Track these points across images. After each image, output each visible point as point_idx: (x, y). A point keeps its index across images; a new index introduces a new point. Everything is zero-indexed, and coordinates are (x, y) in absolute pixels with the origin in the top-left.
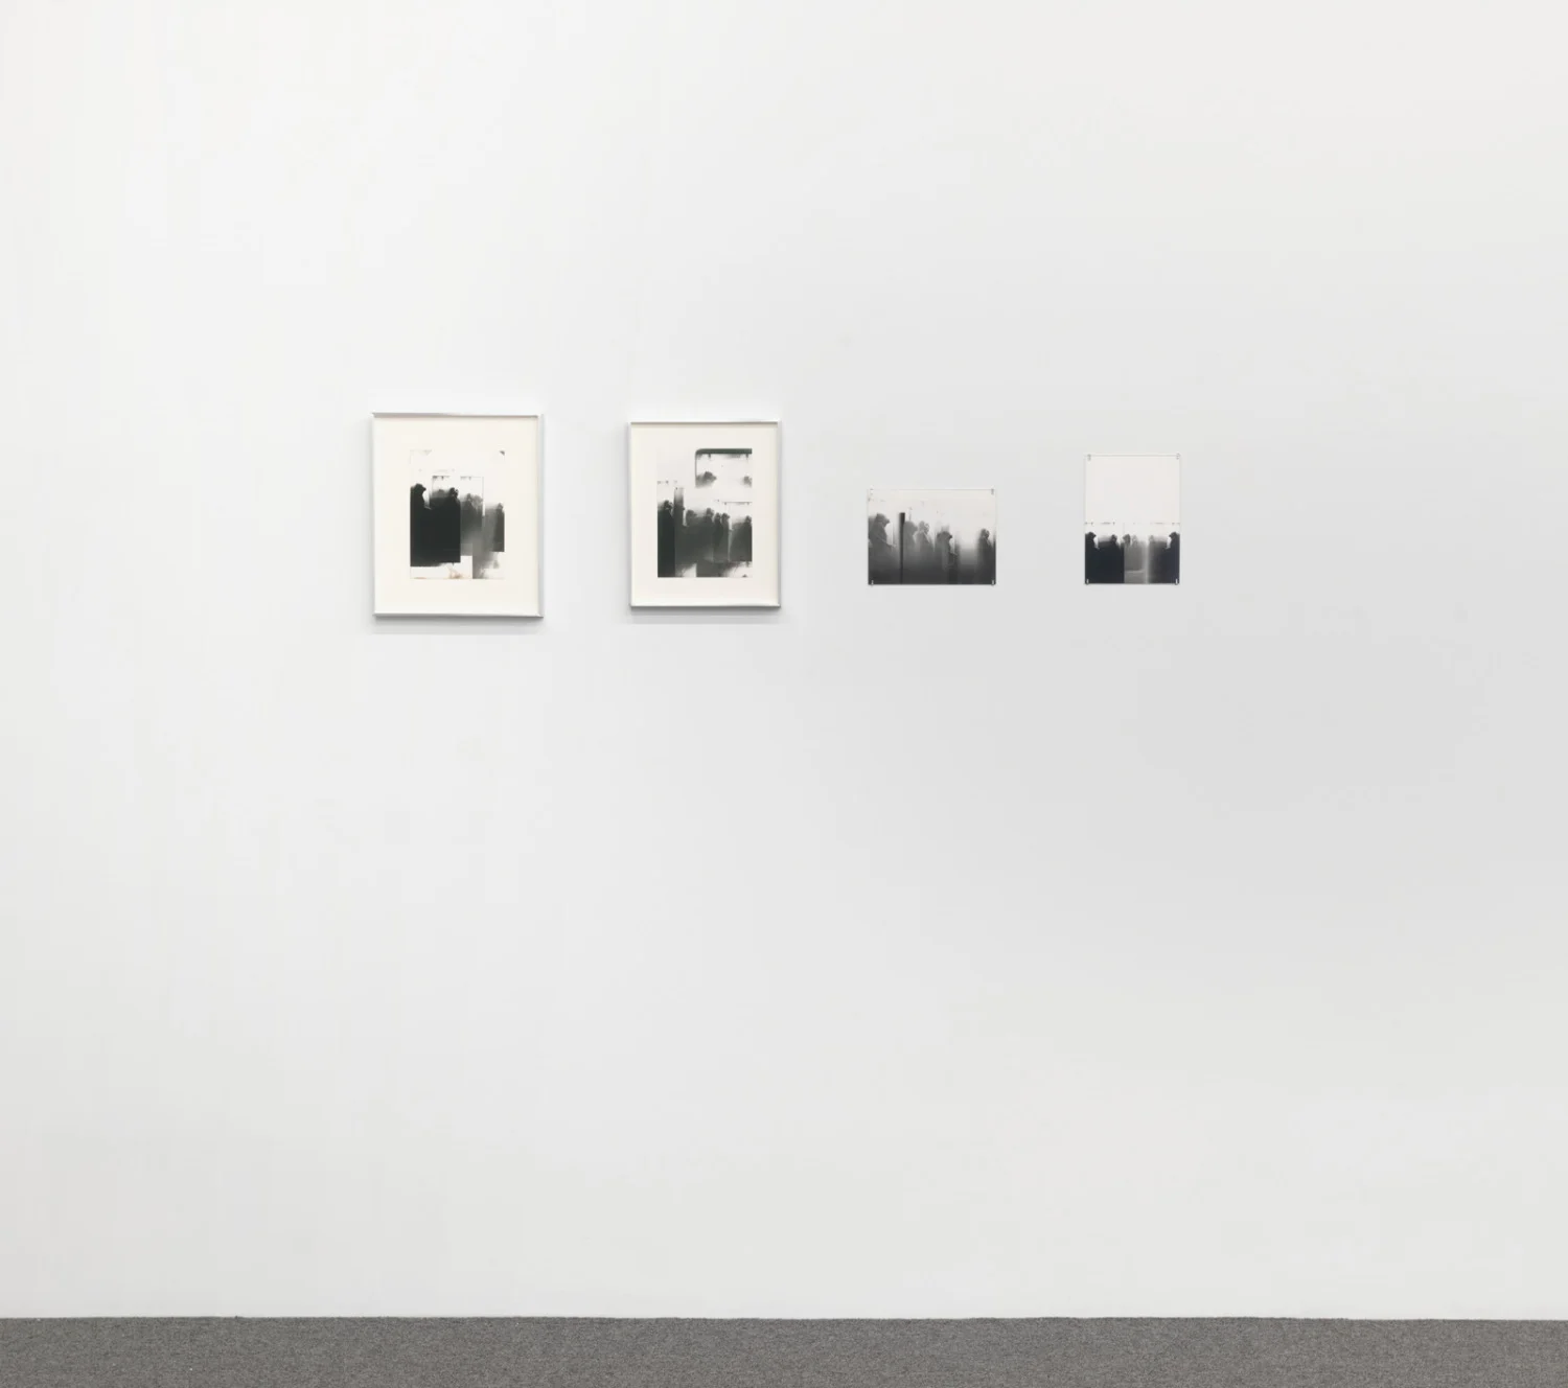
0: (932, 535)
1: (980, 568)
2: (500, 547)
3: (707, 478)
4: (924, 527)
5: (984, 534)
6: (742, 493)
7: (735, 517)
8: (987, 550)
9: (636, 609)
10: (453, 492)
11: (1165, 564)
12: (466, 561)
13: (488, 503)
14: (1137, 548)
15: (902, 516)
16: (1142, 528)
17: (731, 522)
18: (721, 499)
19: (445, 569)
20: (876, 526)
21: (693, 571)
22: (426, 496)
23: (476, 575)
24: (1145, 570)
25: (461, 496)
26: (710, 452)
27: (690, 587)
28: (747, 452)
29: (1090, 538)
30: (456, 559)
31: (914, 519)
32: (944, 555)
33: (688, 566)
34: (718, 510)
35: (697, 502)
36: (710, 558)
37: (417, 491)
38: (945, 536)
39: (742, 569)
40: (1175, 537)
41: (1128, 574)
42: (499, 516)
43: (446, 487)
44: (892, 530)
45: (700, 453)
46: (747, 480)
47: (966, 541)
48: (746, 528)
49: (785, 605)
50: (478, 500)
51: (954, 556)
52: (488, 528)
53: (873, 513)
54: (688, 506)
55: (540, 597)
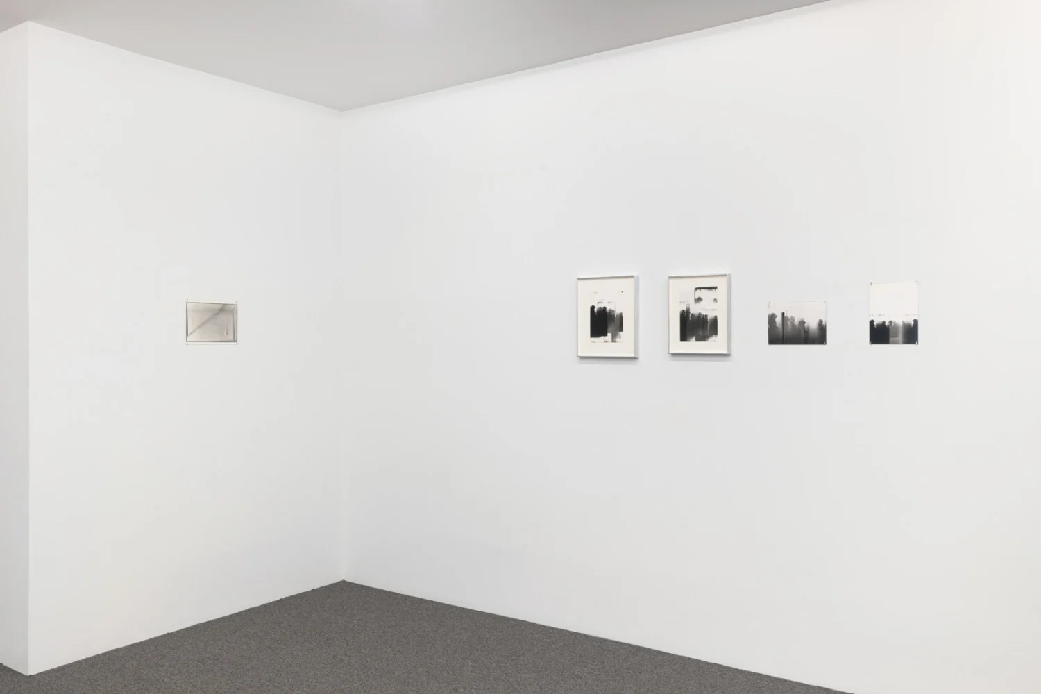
0: (796, 322)
1: (819, 337)
2: (622, 330)
3: (699, 300)
4: (793, 319)
5: (821, 322)
6: (714, 305)
7: (710, 316)
8: (822, 329)
9: (674, 354)
10: (605, 308)
11: (911, 334)
12: (609, 335)
13: (617, 312)
14: (896, 327)
15: (783, 314)
16: (898, 317)
17: (709, 318)
18: (704, 308)
19: (602, 338)
20: (772, 318)
21: (694, 339)
22: (595, 310)
23: (613, 341)
24: (900, 337)
25: (607, 310)
26: (700, 288)
27: (693, 346)
28: (715, 288)
29: (872, 322)
30: (606, 335)
31: (788, 315)
32: (802, 333)
33: (692, 337)
34: (704, 313)
35: (695, 310)
36: (701, 333)
37: (593, 308)
38: (802, 323)
39: (713, 338)
40: (916, 322)
41: (891, 339)
42: (621, 317)
43: (602, 306)
44: (778, 320)
45: (696, 289)
46: (715, 300)
47: (812, 325)
48: (715, 321)
49: (733, 353)
50: (613, 311)
51: (807, 332)
52: (617, 321)
53: (770, 313)
54: (692, 312)
55: (636, 350)
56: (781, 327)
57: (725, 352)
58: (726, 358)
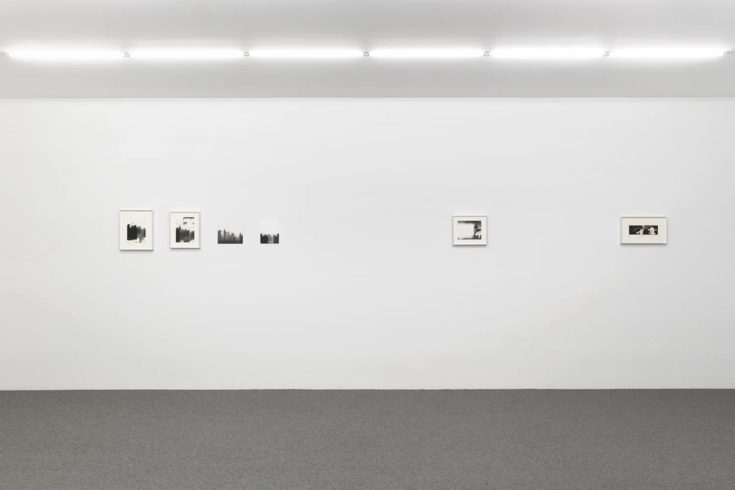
0: (230, 234)
1: (240, 241)
2: (145, 237)
3: (185, 223)
4: (229, 233)
5: (241, 234)
6: (192, 226)
7: (191, 231)
8: (241, 237)
9: (172, 248)
10: (136, 226)
11: (276, 240)
12: (138, 239)
13: (142, 228)
14: (271, 237)
15: (224, 230)
16: (271, 233)
17: (190, 232)
18: (188, 227)
19: (134, 241)
20: (219, 232)
21: (183, 241)
22: (130, 226)
23: (140, 242)
24: (272, 241)
25: (137, 226)
26: (186, 218)
27: (182, 244)
28: (193, 218)
29: (261, 235)
30: (136, 239)
31: (227, 231)
32: (233, 239)
33: (182, 240)
34: (188, 229)
35: (183, 228)
36: (186, 238)
37: (128, 226)
38: (233, 234)
39: (192, 241)
40: (278, 235)
41: (269, 242)
42: (144, 230)
43: (134, 225)
44: (222, 233)
45: (184, 218)
46: (193, 223)
47: (237, 235)
48: (193, 233)
49: (202, 248)
50: (140, 227)
51: (235, 238)
52: (142, 233)
53: (219, 230)
54: (182, 228)
55: (153, 246)
56: (223, 236)
57: (198, 247)
58: (198, 250)
